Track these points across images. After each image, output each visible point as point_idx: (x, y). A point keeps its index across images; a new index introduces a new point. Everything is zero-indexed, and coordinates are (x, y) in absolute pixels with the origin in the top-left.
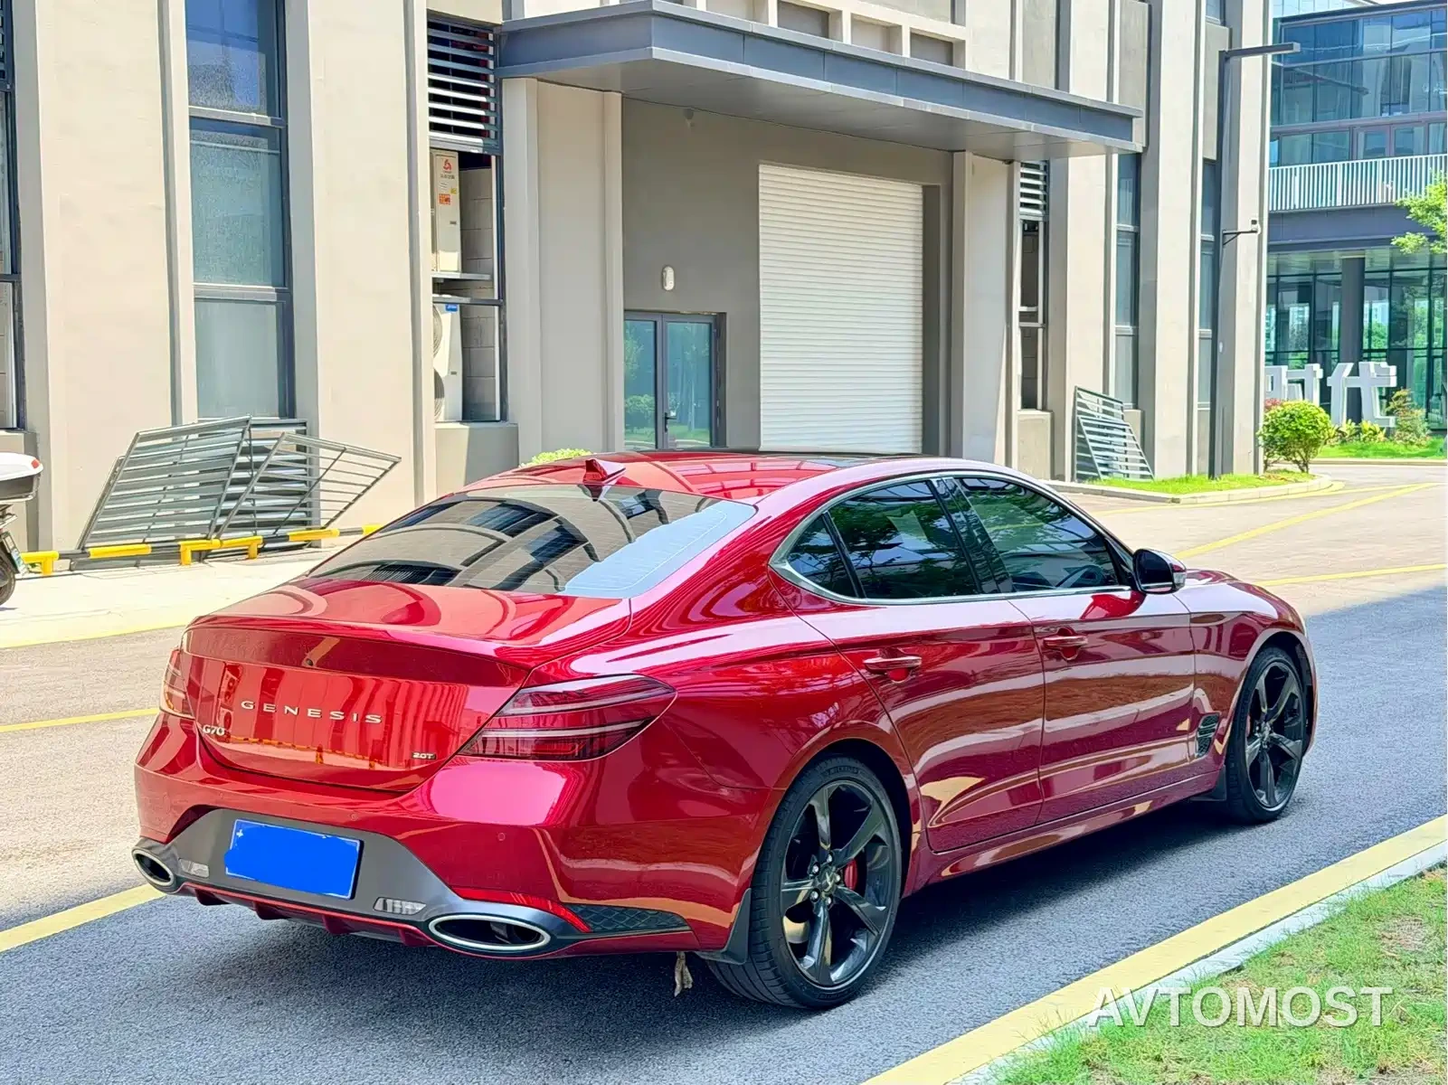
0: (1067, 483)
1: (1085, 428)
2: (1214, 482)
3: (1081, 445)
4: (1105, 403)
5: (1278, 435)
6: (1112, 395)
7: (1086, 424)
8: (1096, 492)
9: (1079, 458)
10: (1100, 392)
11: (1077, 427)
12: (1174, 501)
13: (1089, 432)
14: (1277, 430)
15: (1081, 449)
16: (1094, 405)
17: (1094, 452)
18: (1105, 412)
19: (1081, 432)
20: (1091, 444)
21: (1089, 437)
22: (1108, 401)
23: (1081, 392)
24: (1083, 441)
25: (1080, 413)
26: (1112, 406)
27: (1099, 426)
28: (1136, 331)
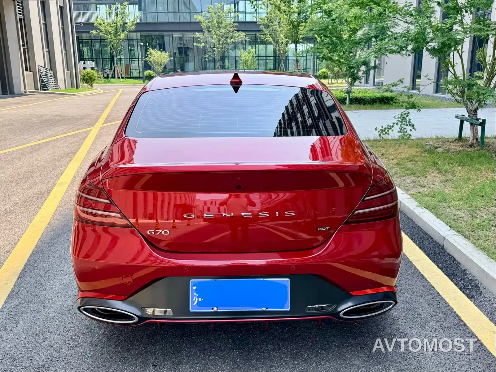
0: (40, 91)
1: (42, 76)
2: (78, 90)
3: (42, 81)
4: (45, 70)
5: (85, 78)
6: (47, 67)
7: (42, 75)
8: (49, 93)
9: (42, 84)
10: (44, 66)
11: (40, 76)
12: (74, 95)
13: (43, 77)
14: (85, 77)
15: (42, 82)
16: (43, 70)
17: (46, 83)
18: (45, 72)
19: (41, 77)
20: (45, 81)
21: (44, 79)
22: (46, 69)
23: (40, 67)
24: (42, 80)
25: (40, 72)
26: (47, 70)
27: (45, 76)
28: (49, 50)
